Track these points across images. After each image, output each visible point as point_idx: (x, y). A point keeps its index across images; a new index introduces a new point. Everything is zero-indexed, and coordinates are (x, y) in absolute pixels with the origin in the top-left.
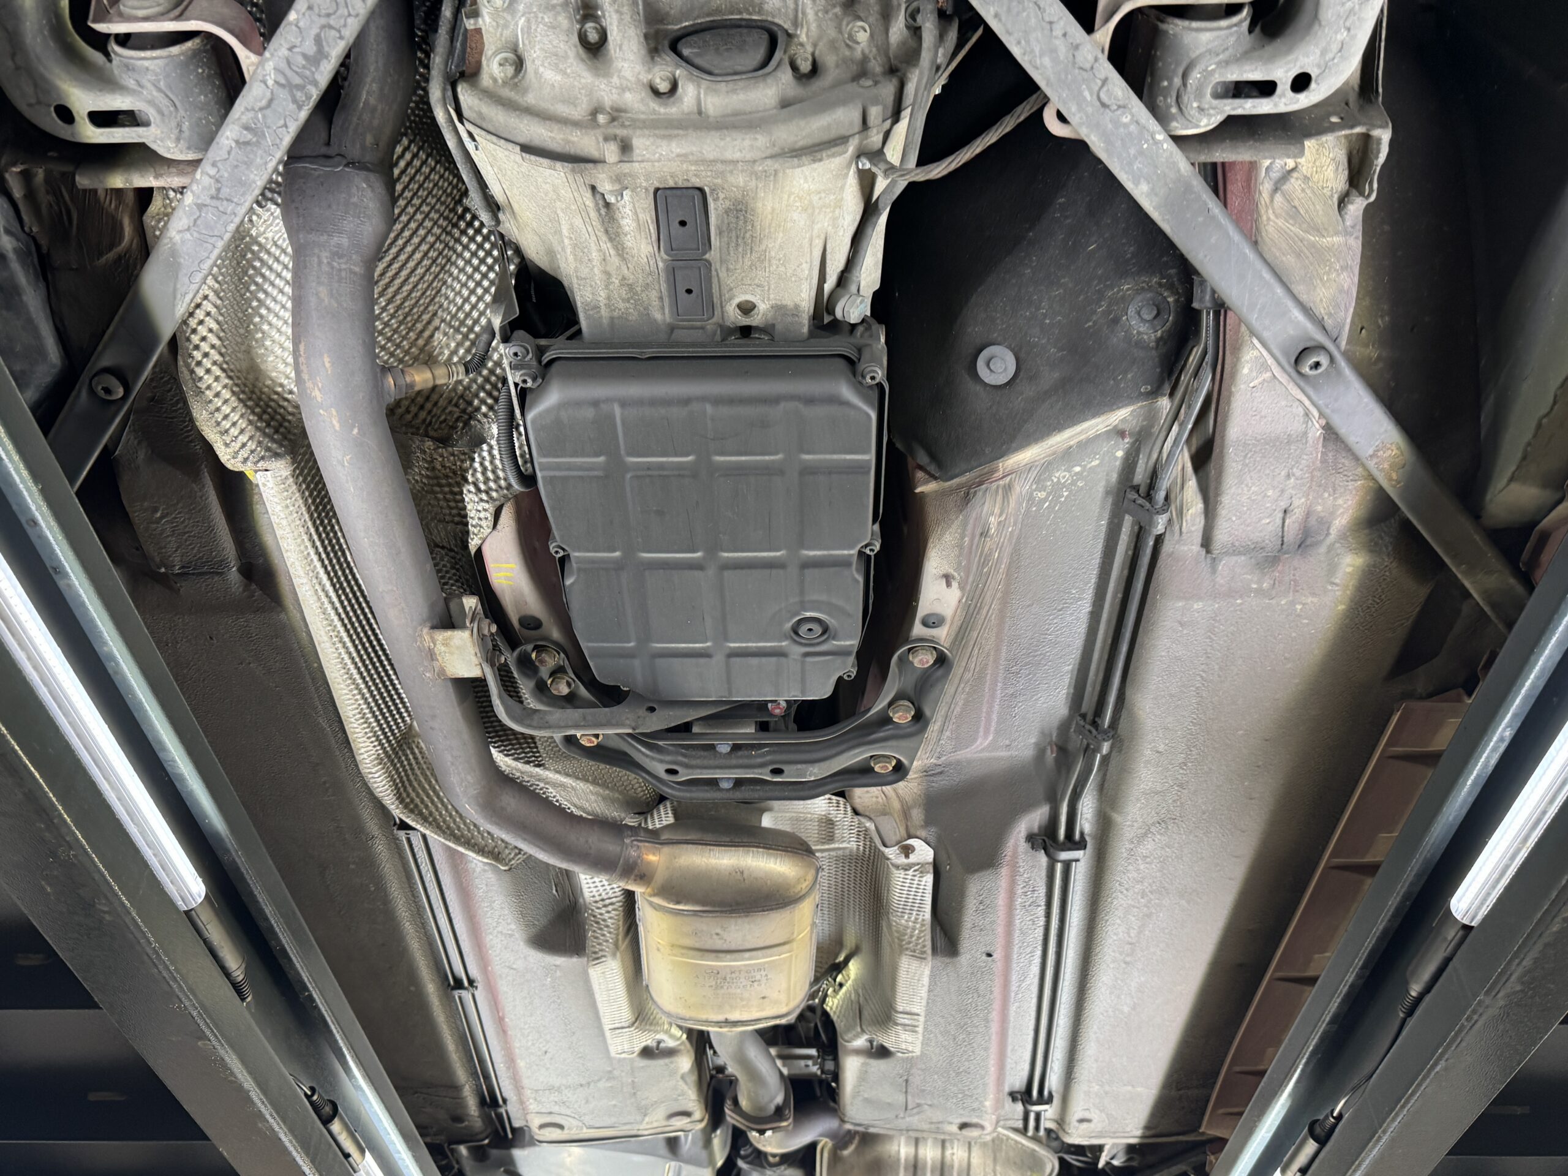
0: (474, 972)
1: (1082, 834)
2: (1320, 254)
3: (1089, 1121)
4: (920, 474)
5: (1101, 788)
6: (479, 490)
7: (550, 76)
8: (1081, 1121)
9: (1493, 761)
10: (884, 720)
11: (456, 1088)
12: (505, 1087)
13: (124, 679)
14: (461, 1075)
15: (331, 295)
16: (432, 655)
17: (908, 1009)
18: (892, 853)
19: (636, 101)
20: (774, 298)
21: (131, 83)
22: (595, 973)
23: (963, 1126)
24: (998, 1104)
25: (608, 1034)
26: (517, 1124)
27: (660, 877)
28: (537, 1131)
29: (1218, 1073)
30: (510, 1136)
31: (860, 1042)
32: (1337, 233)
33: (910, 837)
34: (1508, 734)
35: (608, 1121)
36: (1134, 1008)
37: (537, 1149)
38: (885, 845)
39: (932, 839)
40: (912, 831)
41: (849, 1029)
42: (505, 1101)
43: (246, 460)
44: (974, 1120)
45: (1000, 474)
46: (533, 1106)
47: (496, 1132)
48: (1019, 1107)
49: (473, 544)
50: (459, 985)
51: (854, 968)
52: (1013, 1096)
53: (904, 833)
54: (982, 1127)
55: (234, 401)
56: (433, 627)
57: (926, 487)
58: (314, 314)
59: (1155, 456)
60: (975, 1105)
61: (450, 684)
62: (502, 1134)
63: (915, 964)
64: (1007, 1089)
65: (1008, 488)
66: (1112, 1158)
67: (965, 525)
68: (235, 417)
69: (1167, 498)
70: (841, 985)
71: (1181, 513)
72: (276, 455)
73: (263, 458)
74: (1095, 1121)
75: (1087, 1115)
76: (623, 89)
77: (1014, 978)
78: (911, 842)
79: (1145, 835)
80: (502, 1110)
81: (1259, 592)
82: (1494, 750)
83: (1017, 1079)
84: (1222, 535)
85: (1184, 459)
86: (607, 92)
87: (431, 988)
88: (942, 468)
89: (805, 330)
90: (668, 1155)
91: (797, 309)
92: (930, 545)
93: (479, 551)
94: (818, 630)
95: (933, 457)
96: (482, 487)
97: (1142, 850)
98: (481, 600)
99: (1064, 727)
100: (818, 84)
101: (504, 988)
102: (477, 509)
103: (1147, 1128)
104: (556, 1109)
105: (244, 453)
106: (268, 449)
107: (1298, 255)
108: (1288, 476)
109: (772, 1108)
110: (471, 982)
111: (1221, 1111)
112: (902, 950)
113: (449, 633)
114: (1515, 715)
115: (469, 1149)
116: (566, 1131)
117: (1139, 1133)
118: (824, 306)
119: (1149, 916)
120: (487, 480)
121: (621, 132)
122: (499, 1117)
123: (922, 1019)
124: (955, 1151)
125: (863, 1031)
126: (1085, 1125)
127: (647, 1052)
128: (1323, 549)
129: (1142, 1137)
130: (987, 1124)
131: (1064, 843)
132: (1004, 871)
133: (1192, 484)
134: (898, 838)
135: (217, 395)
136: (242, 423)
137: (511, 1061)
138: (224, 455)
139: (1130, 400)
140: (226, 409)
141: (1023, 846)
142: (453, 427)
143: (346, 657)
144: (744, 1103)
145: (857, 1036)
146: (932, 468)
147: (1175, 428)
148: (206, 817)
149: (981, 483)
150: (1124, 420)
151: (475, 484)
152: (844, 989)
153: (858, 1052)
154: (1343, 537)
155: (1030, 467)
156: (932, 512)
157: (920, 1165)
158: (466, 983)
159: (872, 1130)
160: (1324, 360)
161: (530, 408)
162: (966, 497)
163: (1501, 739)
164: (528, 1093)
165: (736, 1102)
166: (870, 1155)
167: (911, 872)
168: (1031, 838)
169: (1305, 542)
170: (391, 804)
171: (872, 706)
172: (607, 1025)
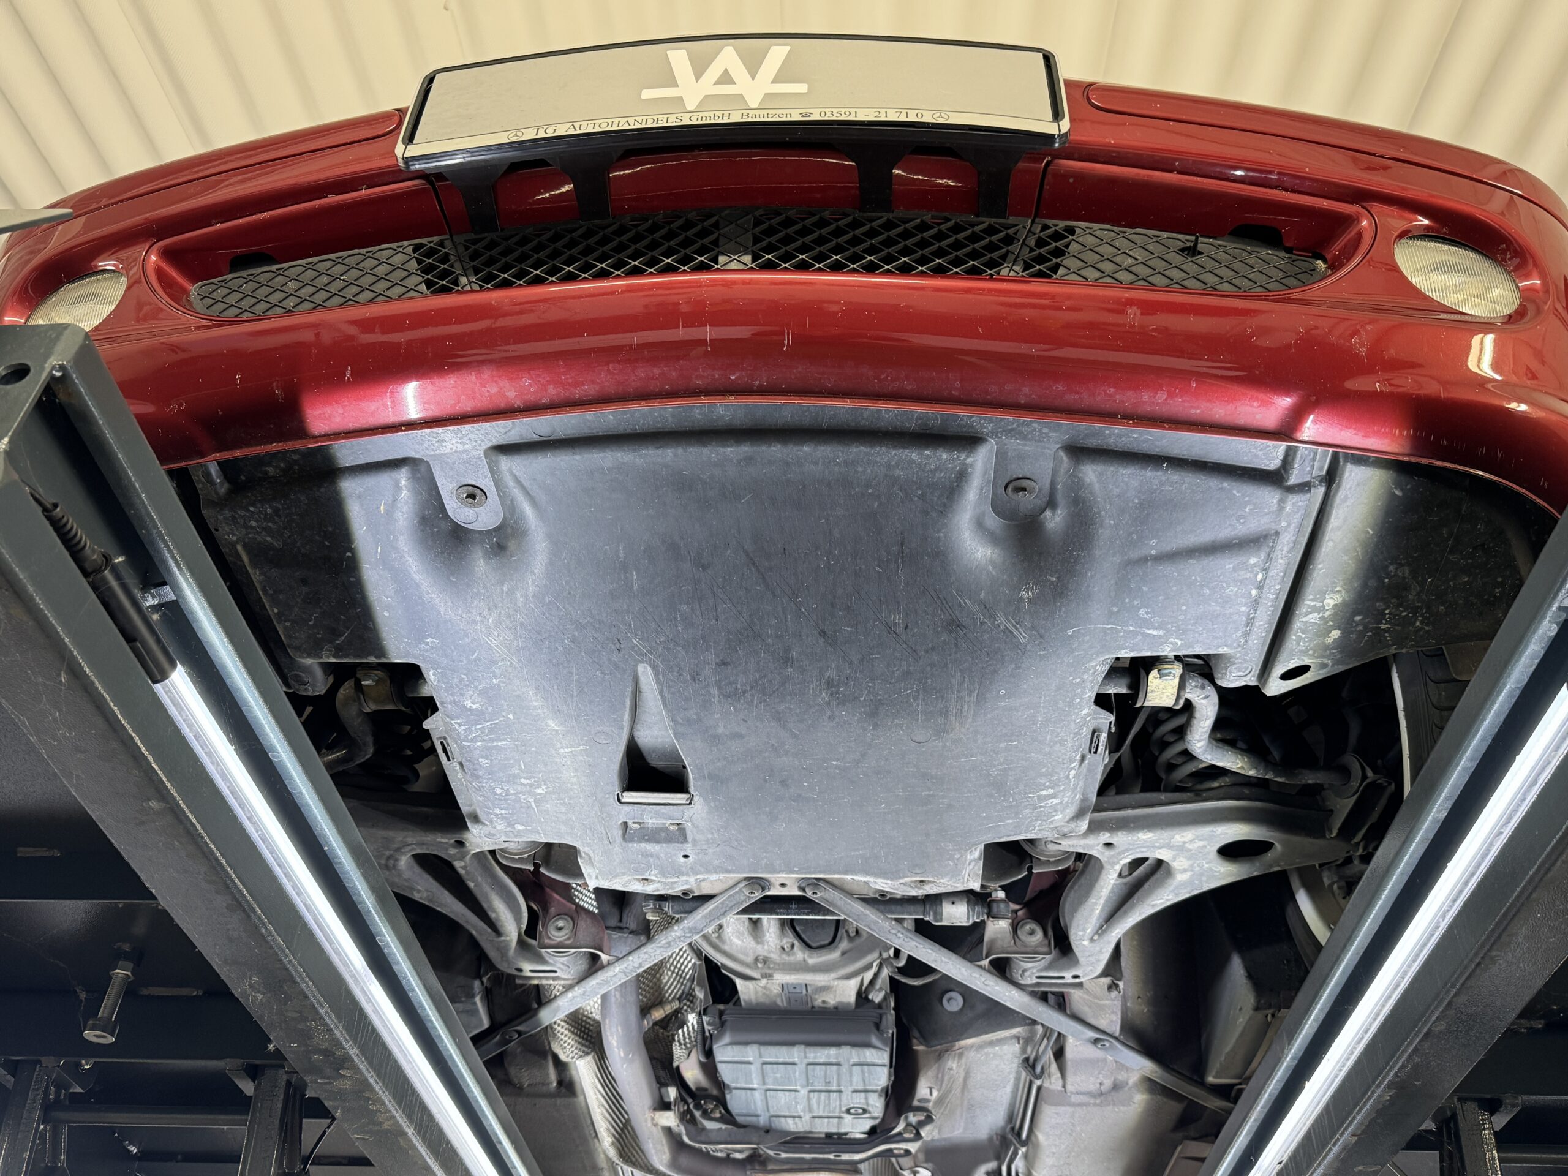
1: (1017, 1173)
2: (1102, 1008)
4: (915, 1041)
5: (1026, 1156)
6: (680, 1044)
7: (736, 941)
10: (900, 1134)
15: (622, 996)
16: (653, 1119)
18: (906, 1173)
19: (775, 956)
20: (838, 999)
32: (1108, 1000)
33: (917, 1166)
38: (901, 1169)
39: (930, 1169)
40: (918, 1164)
43: (573, 1058)
45: (957, 1047)
49: (675, 1064)
53: (913, 1166)
55: (570, 1034)
56: (655, 1109)
57: (920, 1048)
58: (614, 1006)
59: (1034, 1054)
61: (660, 1130)
65: (961, 1055)
67: (938, 1069)
68: (569, 1041)
69: (1042, 1068)
71: (1049, 1076)
72: (587, 1054)
73: (581, 1056)
76: (770, 952)
78: (917, 1169)
81: (1095, 1104)
84: (1069, 1088)
85: (1050, 1054)
86: (762, 951)
88: (925, 1040)
89: (854, 1005)
91: (849, 1004)
92: (921, 1075)
93: (678, 1068)
94: (860, 1111)
95: (922, 1035)
96: (682, 1042)
98: (678, 1089)
99: (1004, 1129)
102: (677, 1051)
105: (571, 1055)
106: (583, 1052)
107: (1090, 1007)
108: (1099, 1074)
113: (662, 1113)
118: (862, 996)
120: (685, 1039)
121: (768, 971)
128: (1126, 1089)
133: (1054, 1067)
134: (910, 1167)
135: (562, 1034)
136: (572, 1043)
138: (563, 1057)
139: (1021, 1026)
140: (566, 1039)
142: (671, 1018)
146: (921, 1040)
147: (1045, 1041)
149: (947, 1051)
150: (1019, 1032)
151: (679, 1041)
154: (1136, 1085)
155: (972, 1046)
156: (922, 1061)
160: (1107, 1044)
161: (716, 1043)
162: (940, 1056)
168: (988, 1173)
169: (1116, 1087)
170: (616, 1159)
171: (893, 1128)
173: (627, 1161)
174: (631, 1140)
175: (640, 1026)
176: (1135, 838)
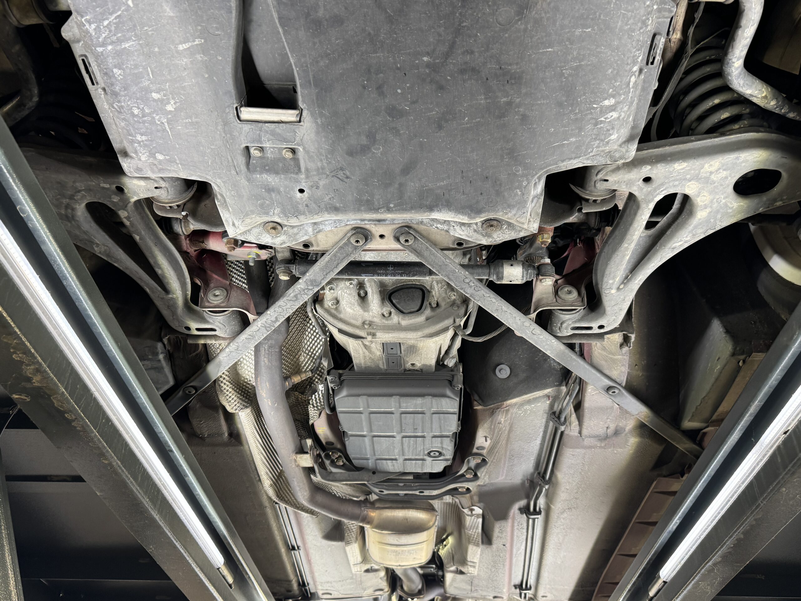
0: (299, 543)
1: (540, 509)
2: (614, 361)
3: (546, 597)
4: (475, 403)
5: (547, 496)
6: (314, 406)
7: (349, 310)
8: (543, 597)
9: (675, 527)
10: (463, 475)
11: (290, 581)
12: (308, 579)
13: (201, 499)
14: (292, 576)
15: (269, 361)
16: (295, 461)
17: (472, 560)
18: (466, 511)
19: (378, 320)
20: (423, 362)
21: (211, 321)
22: (348, 548)
23: (495, 597)
24: (509, 589)
25: (352, 566)
26: (312, 591)
27: (375, 522)
28: (321, 595)
29: (597, 583)
30: (309, 596)
31: (453, 568)
32: (619, 355)
33: (473, 506)
34: (678, 522)
35: (350, 593)
36: (562, 562)
38: (463, 508)
39: (482, 507)
40: (474, 504)
41: (448, 563)
42: (308, 584)
43: (236, 409)
44: (499, 595)
45: (505, 406)
46: (320, 587)
47: (304, 594)
48: (518, 590)
49: (311, 422)
50: (293, 548)
51: (450, 540)
52: (515, 586)
53: (470, 504)
54: (502, 598)
55: (233, 392)
56: (297, 453)
57: (478, 407)
58: (263, 368)
59: (560, 407)
60: (500, 591)
61: (301, 469)
62: (307, 595)
63: (475, 548)
64: (513, 584)
65: (508, 411)
67: (492, 422)
68: (233, 397)
69: (565, 418)
70: (445, 546)
71: (570, 424)
72: (247, 407)
73: (242, 409)
74: (549, 597)
75: (545, 595)
76: (373, 317)
77: (515, 551)
78: (473, 507)
79: (563, 512)
80: (307, 588)
81: (600, 447)
82: (674, 525)
83: (517, 581)
84: (585, 432)
85: (571, 408)
86: (368, 316)
87: (283, 550)
88: (483, 402)
89: (434, 370)
91: (430, 366)
92: (479, 427)
93: (313, 424)
94: (437, 454)
95: (480, 398)
96: (315, 405)
97: (562, 516)
98: (313, 441)
99: (532, 475)
100: (438, 311)
101: (312, 552)
102: (312, 412)
104: (329, 588)
105: (235, 408)
106: (244, 405)
107: (606, 361)
108: (607, 419)
109: (417, 590)
110: (298, 547)
111: (600, 595)
112: (469, 542)
113: (302, 455)
114: (679, 517)
116: (332, 596)
118: (440, 363)
119: (567, 535)
120: (317, 403)
121: (373, 331)
122: (306, 590)
123: (478, 564)
125: (454, 565)
127: (367, 571)
128: (623, 435)
130: (504, 596)
131: (533, 512)
132: (510, 521)
133: (574, 416)
134: (468, 505)
135: (227, 391)
136: (235, 398)
137: (312, 572)
138: (229, 409)
139: (551, 387)
140: (230, 395)
141: (517, 512)
142: (306, 387)
143: (263, 458)
144: (405, 588)
145: (451, 566)
146: (480, 402)
147: (568, 398)
148: (221, 531)
149: (498, 408)
150: (549, 393)
151: (313, 405)
152: (447, 547)
153: (452, 571)
154: (630, 432)
155: (515, 404)
156: (480, 417)
158: (296, 548)
159: (457, 597)
160: (617, 391)
161: (337, 396)
162: (492, 413)
163: (676, 523)
164: (318, 583)
165: (401, 586)
167: (473, 517)
168: (520, 509)
169: (617, 433)
170: (274, 498)
171: (458, 472)
172: (352, 563)
173: (282, 500)
174: (284, 485)
175: (283, 386)
176: (671, 169)
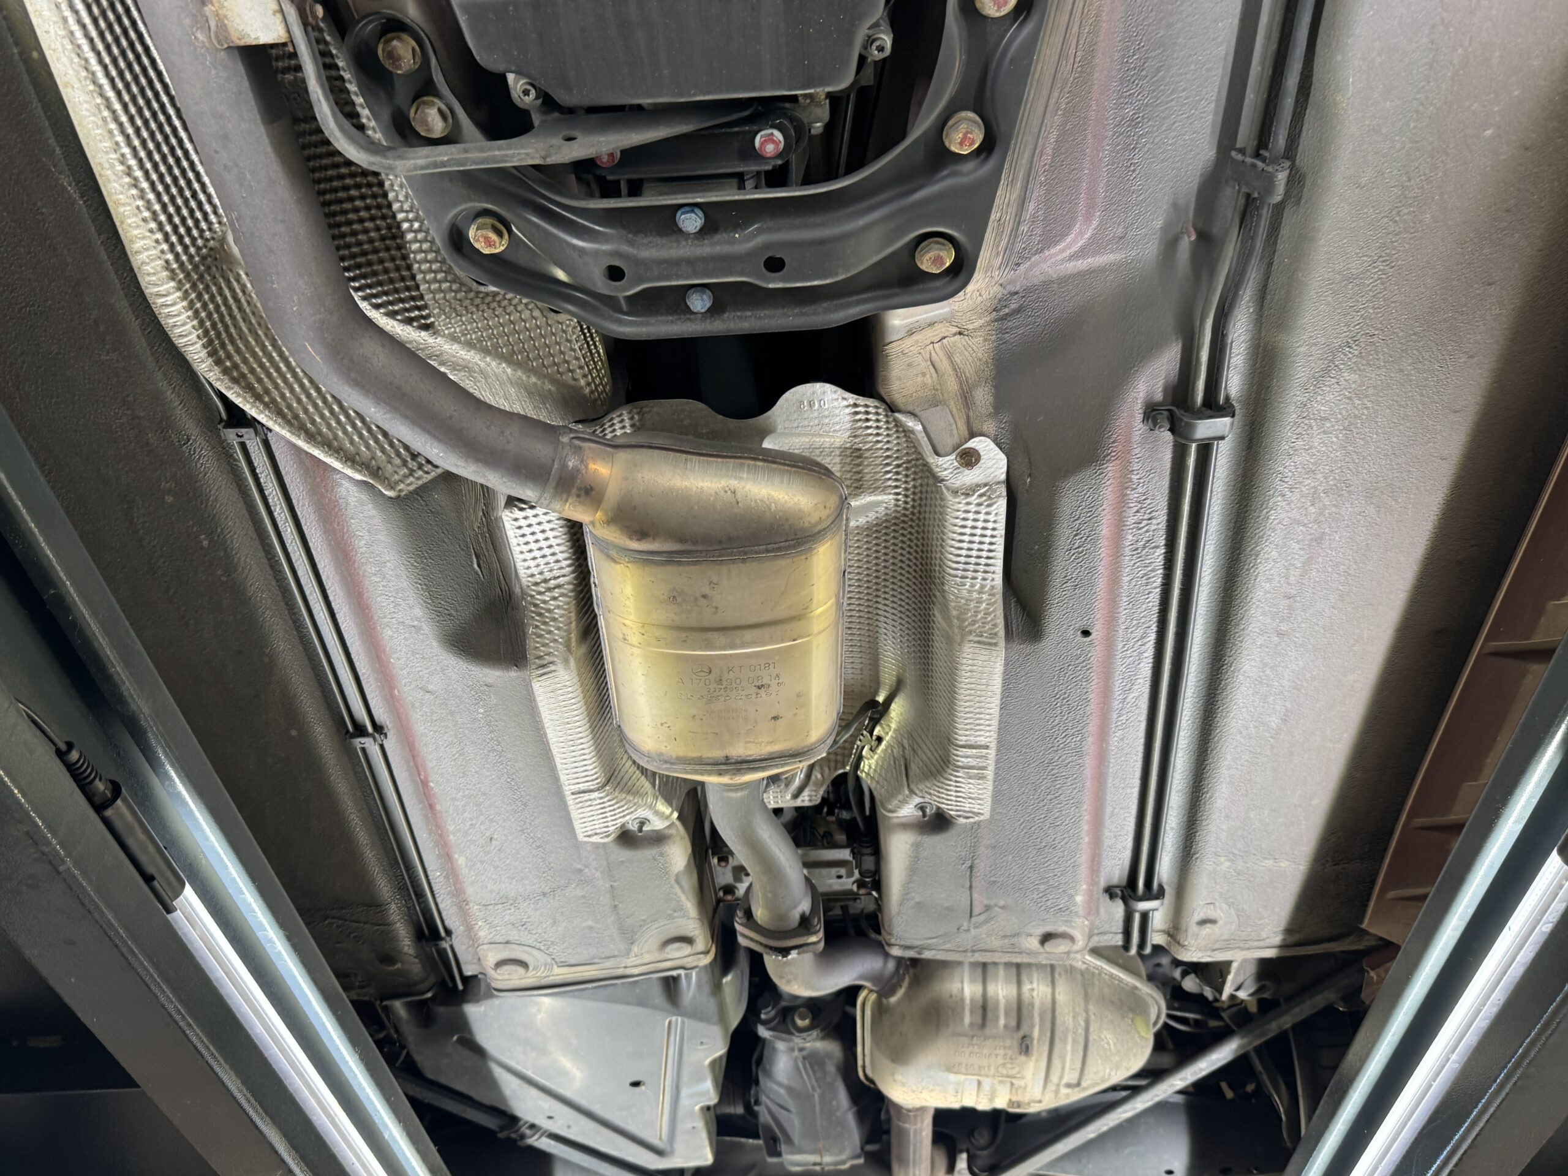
1: (1227, 398)
3: (1212, 922)
8: (1203, 922)
11: (376, 906)
12: (449, 913)
14: (384, 888)
17: (972, 740)
18: (945, 465)
23: (1047, 938)
24: (1092, 909)
25: (570, 800)
26: (468, 971)
27: (613, 493)
28: (493, 972)
29: (1391, 833)
30: (460, 987)
31: (908, 811)
33: (972, 435)
35: (583, 955)
36: (1284, 721)
37: (496, 1002)
38: (937, 454)
39: (1003, 435)
40: (976, 427)
41: (893, 793)
42: (449, 932)
44: (1062, 929)
46: (483, 933)
47: (443, 983)
48: (1118, 909)
50: (360, 731)
52: (1110, 892)
53: (963, 430)
54: (1072, 939)
60: (1063, 903)
62: (450, 985)
63: (983, 654)
64: (1103, 884)
66: (1238, 989)
70: (879, 739)
74: (1221, 923)
75: (1210, 913)
78: (973, 443)
80: (445, 945)
87: (321, 733)
90: (668, 1006)
101: (420, 727)
103: (1289, 931)
104: (513, 935)
109: (795, 916)
110: (378, 728)
111: (1391, 895)
112: (964, 633)
115: (409, 1006)
116: (531, 973)
117: (1277, 939)
119: (1319, 540)
122: (442, 953)
124: (1035, 985)
125: (912, 792)
126: (1208, 929)
127: (626, 838)
129: (1282, 946)
130: (1077, 934)
131: (1199, 409)
132: (1111, 469)
134: (956, 439)
137: (447, 857)
141: (1139, 426)
144: (760, 913)
145: (904, 802)
153: (906, 826)
157: (990, 1005)
158: (370, 729)
159: (927, 955)
164: (475, 908)
165: (749, 914)
166: (924, 997)
167: (974, 499)
168: (1151, 413)
172: (568, 789)
